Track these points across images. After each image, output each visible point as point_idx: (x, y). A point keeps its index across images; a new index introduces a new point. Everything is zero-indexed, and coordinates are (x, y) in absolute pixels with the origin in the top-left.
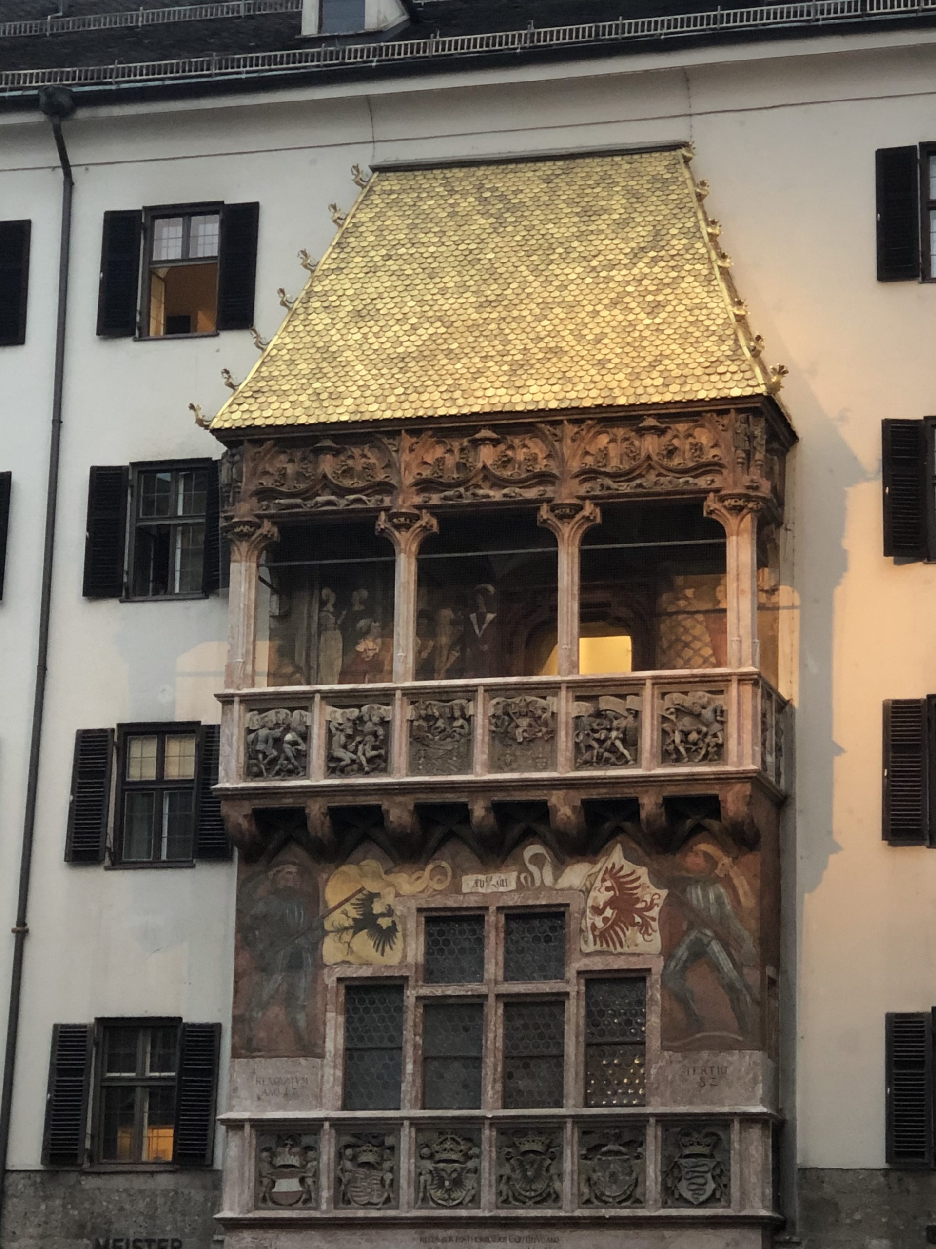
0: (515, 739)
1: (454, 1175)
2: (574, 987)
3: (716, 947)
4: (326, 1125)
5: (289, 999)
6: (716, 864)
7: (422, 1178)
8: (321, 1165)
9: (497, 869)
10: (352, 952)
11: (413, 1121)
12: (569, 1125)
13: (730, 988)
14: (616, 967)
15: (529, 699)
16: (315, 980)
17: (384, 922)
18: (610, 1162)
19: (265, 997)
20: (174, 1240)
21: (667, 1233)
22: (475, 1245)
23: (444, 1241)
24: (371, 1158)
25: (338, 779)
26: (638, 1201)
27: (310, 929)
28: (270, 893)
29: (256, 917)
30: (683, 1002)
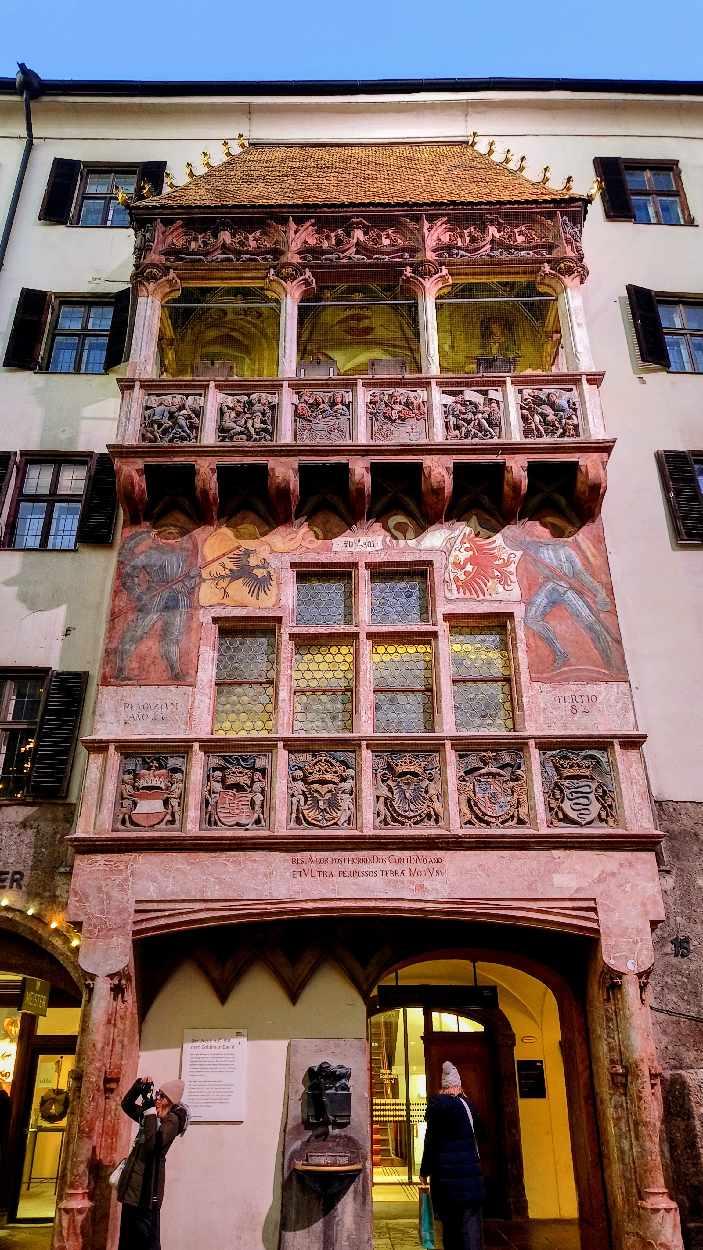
0: (390, 419)
1: (329, 796)
2: (442, 628)
3: (571, 595)
4: (196, 746)
5: (165, 632)
6: (563, 532)
7: (295, 800)
8: (189, 786)
9: (365, 533)
10: (228, 596)
12: (448, 746)
13: (591, 629)
14: (479, 611)
15: (403, 391)
16: (191, 617)
17: (260, 573)
18: (489, 783)
19: (139, 633)
21: (556, 855)
22: (351, 867)
23: (318, 861)
24: (243, 780)
25: (228, 443)
26: (521, 822)
27: (188, 576)
28: (151, 548)
29: (135, 568)
30: (549, 642)
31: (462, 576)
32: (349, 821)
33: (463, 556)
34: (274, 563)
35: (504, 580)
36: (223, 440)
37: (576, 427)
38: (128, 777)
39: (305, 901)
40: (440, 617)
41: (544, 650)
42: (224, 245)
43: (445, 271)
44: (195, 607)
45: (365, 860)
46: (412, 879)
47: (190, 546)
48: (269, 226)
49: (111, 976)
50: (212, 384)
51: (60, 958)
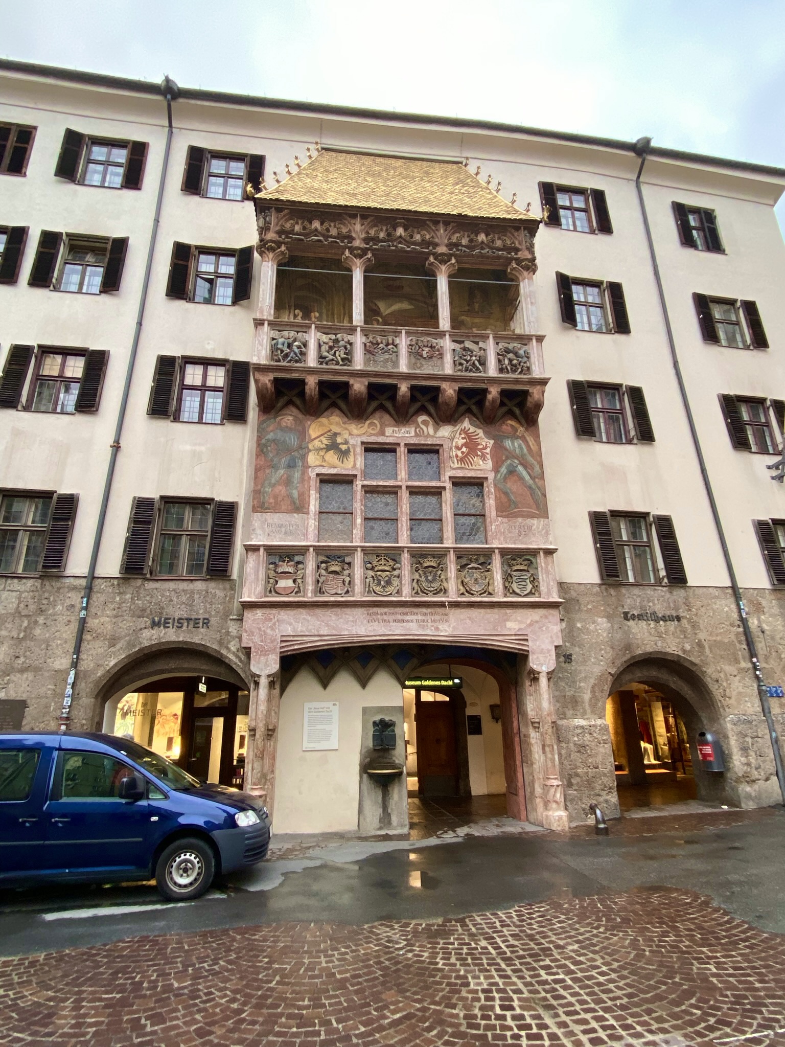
0: (421, 356)
1: (387, 578)
2: (448, 485)
3: (520, 468)
4: (311, 549)
5: (288, 482)
6: (516, 431)
7: (367, 580)
8: (307, 572)
9: (404, 425)
10: (325, 461)
11: (364, 550)
12: (452, 552)
13: (530, 488)
14: (469, 475)
15: (429, 339)
16: (304, 473)
17: (344, 447)
18: (473, 573)
19: (273, 481)
20: (204, 619)
21: (508, 611)
22: (400, 617)
23: (382, 614)
24: (337, 569)
25: (324, 366)
26: (490, 594)
27: (301, 448)
28: (277, 429)
29: (268, 440)
30: (506, 494)
31: (460, 454)
32: (397, 593)
33: (461, 442)
34: (352, 442)
35: (483, 457)
36: (321, 363)
37: (528, 368)
38: (271, 566)
39: (375, 636)
40: (447, 478)
41: (504, 499)
42: (316, 230)
43: (453, 261)
44: (306, 467)
45: (407, 614)
46: (432, 624)
47: (300, 428)
48: (346, 219)
49: (269, 676)
50: (313, 326)
51: (234, 666)
